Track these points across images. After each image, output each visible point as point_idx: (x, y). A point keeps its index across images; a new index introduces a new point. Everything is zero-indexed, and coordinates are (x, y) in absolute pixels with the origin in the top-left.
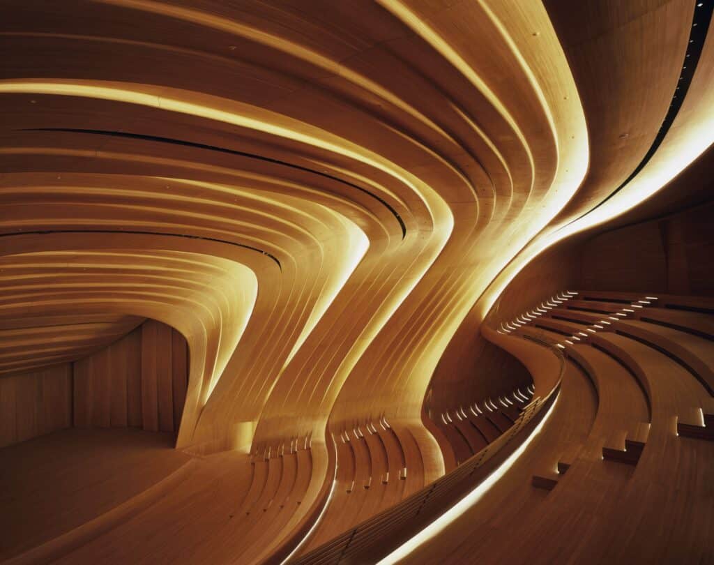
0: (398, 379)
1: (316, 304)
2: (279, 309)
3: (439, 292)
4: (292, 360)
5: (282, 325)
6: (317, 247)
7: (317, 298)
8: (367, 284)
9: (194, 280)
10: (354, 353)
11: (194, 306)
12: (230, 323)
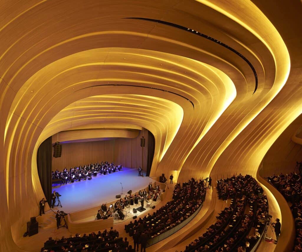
0: (244, 159)
1: (207, 124)
2: (191, 125)
3: (268, 120)
4: (195, 148)
5: (192, 132)
6: (211, 98)
7: (207, 122)
8: (231, 116)
9: (159, 112)
10: (223, 147)
11: (158, 123)
12: (171, 131)
